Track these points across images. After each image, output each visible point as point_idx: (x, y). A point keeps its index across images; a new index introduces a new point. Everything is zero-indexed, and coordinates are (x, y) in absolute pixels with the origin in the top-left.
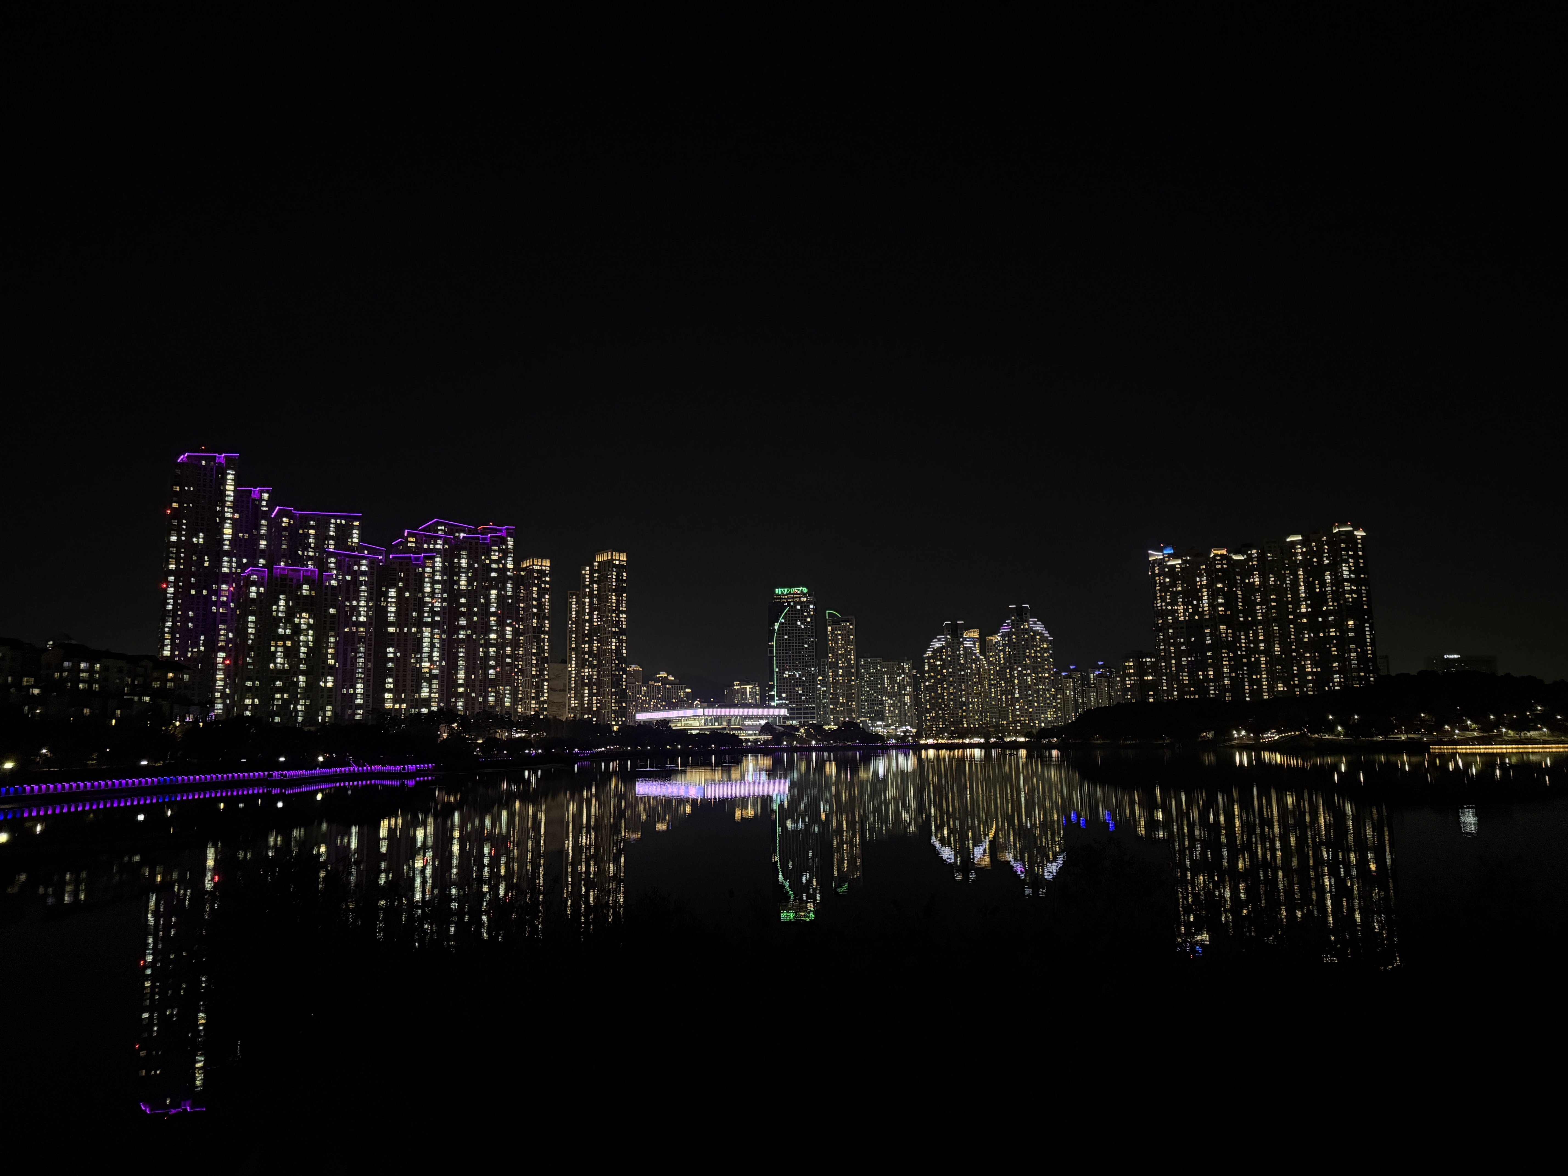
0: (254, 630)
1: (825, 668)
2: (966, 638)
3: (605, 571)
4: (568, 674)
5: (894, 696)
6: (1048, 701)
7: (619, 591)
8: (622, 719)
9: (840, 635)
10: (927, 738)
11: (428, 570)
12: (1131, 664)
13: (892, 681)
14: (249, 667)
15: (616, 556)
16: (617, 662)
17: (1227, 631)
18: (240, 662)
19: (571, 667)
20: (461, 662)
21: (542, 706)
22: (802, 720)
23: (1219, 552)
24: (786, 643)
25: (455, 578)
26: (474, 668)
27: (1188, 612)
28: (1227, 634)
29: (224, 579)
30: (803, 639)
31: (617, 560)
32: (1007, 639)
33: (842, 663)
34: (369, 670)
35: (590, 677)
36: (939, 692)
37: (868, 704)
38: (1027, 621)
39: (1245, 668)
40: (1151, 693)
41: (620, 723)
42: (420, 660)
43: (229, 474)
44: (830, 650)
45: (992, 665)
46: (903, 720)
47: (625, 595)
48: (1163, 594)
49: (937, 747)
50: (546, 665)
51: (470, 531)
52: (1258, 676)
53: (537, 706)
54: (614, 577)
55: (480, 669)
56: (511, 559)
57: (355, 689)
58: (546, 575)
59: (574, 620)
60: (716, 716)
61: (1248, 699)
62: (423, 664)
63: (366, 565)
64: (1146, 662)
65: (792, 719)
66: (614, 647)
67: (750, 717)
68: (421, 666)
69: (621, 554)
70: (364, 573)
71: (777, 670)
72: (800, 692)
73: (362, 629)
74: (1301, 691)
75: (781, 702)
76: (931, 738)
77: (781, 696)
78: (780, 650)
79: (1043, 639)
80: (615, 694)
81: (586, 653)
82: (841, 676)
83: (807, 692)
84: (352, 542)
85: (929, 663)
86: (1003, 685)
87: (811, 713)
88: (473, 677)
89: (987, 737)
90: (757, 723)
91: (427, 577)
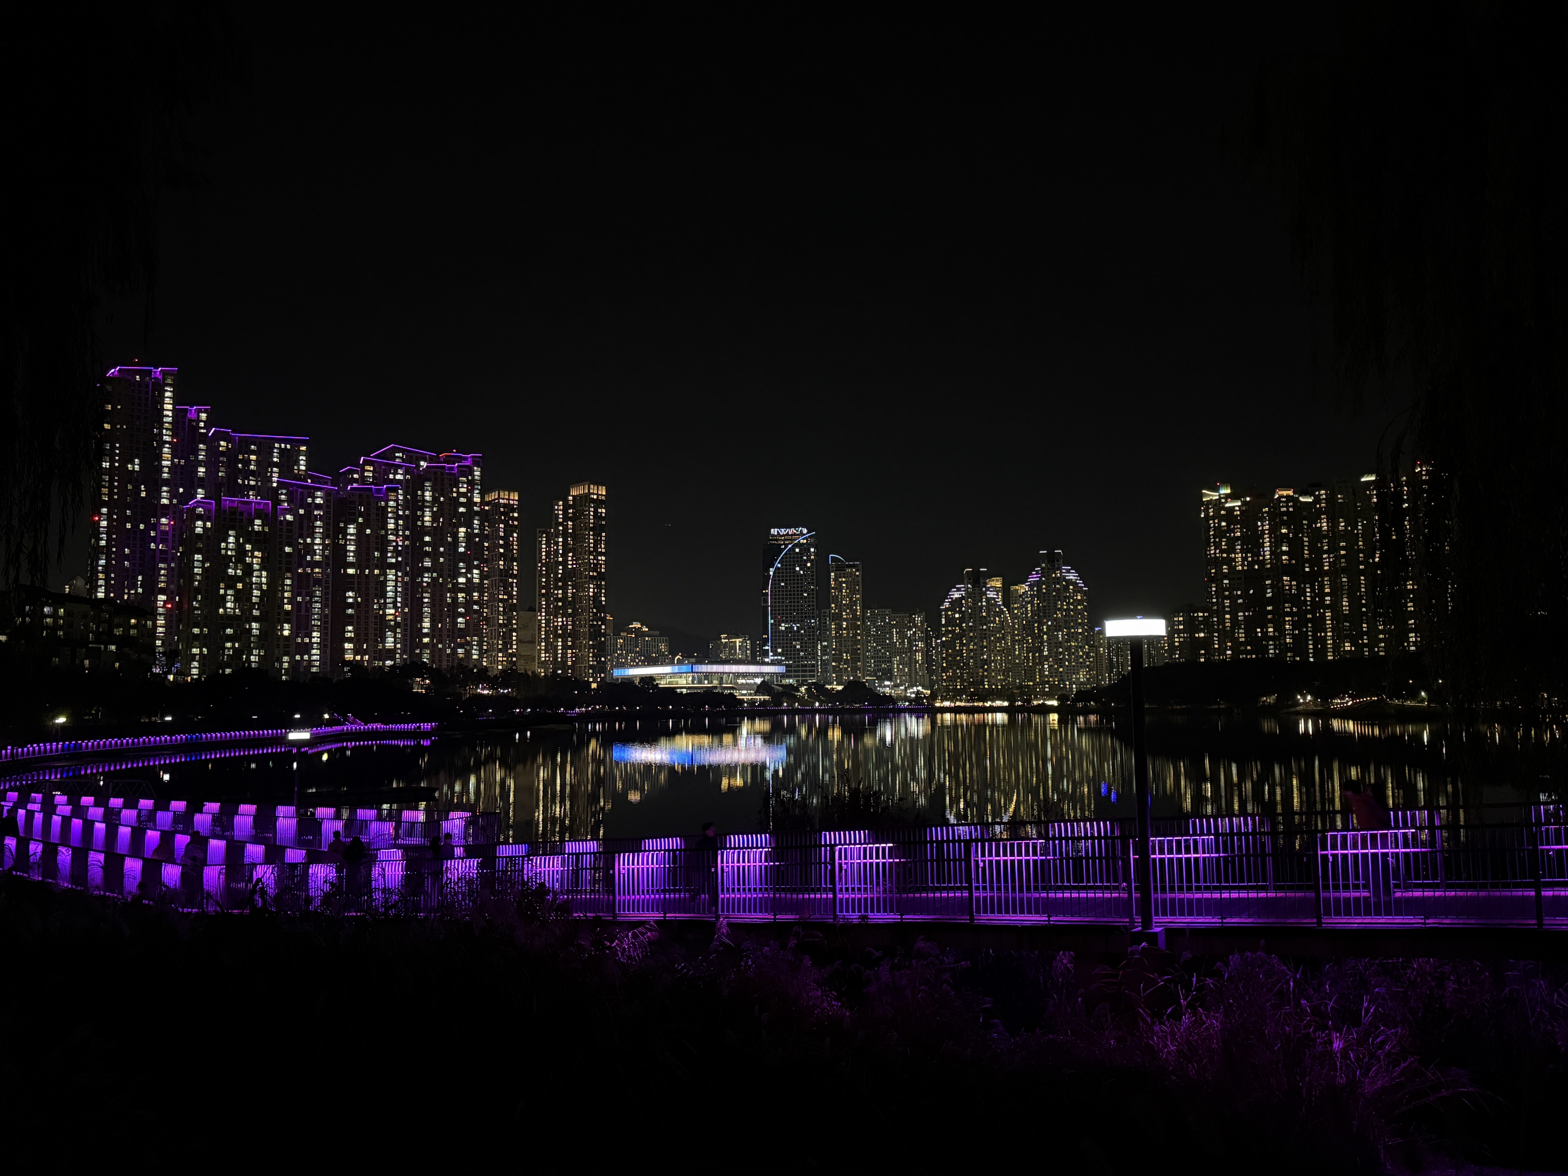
0: (201, 570)
1: (826, 619)
2: (989, 588)
3: (581, 506)
4: (537, 624)
5: (903, 653)
6: (1081, 660)
7: (597, 530)
8: (600, 675)
9: (844, 582)
10: (942, 701)
11: (391, 503)
12: (1181, 619)
13: (902, 636)
14: (196, 612)
15: (593, 489)
16: (595, 610)
17: (1291, 583)
18: (186, 606)
19: (541, 615)
20: (426, 609)
21: (510, 659)
22: (800, 679)
23: (1285, 493)
24: (783, 591)
25: (419, 513)
26: (441, 616)
27: (1247, 561)
28: (1291, 586)
29: (164, 511)
30: (802, 587)
31: (595, 494)
32: (1035, 589)
33: (846, 615)
34: (326, 616)
35: (564, 627)
36: (957, 648)
37: (875, 662)
38: (1060, 569)
39: (1310, 625)
40: (1203, 652)
41: (599, 680)
42: (384, 606)
43: (167, 391)
44: (833, 600)
45: (1016, 618)
46: (913, 680)
47: (604, 534)
48: (1217, 540)
49: (956, 710)
50: (515, 613)
51: (430, 460)
52: (1323, 634)
53: (505, 659)
54: (592, 513)
55: (448, 617)
56: (477, 491)
57: (311, 637)
58: (513, 510)
59: (544, 561)
60: (706, 673)
61: (1312, 660)
62: (387, 611)
63: (321, 498)
64: (1198, 616)
65: (789, 677)
66: (591, 594)
67: (744, 675)
68: (384, 612)
69: (600, 488)
70: (318, 507)
71: (772, 621)
72: (798, 647)
73: (317, 570)
74: (1371, 650)
75: (776, 658)
76: (947, 700)
77: (777, 651)
78: (775, 599)
79: (1078, 589)
80: (593, 647)
81: (560, 600)
82: (845, 629)
83: (806, 646)
84: (299, 470)
85: (947, 616)
86: (1030, 641)
87: (810, 671)
88: (440, 625)
89: (1011, 699)
90: (752, 681)
91: (390, 512)
